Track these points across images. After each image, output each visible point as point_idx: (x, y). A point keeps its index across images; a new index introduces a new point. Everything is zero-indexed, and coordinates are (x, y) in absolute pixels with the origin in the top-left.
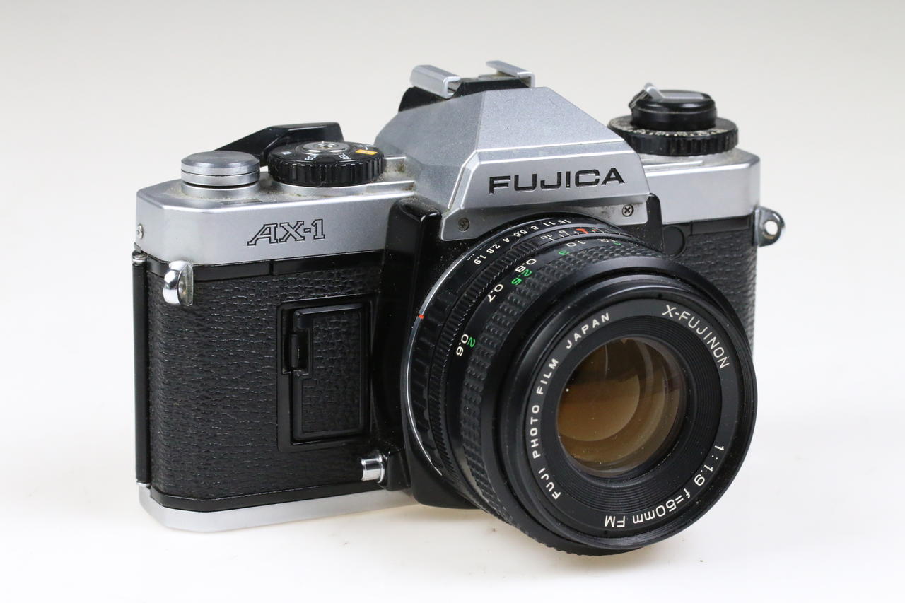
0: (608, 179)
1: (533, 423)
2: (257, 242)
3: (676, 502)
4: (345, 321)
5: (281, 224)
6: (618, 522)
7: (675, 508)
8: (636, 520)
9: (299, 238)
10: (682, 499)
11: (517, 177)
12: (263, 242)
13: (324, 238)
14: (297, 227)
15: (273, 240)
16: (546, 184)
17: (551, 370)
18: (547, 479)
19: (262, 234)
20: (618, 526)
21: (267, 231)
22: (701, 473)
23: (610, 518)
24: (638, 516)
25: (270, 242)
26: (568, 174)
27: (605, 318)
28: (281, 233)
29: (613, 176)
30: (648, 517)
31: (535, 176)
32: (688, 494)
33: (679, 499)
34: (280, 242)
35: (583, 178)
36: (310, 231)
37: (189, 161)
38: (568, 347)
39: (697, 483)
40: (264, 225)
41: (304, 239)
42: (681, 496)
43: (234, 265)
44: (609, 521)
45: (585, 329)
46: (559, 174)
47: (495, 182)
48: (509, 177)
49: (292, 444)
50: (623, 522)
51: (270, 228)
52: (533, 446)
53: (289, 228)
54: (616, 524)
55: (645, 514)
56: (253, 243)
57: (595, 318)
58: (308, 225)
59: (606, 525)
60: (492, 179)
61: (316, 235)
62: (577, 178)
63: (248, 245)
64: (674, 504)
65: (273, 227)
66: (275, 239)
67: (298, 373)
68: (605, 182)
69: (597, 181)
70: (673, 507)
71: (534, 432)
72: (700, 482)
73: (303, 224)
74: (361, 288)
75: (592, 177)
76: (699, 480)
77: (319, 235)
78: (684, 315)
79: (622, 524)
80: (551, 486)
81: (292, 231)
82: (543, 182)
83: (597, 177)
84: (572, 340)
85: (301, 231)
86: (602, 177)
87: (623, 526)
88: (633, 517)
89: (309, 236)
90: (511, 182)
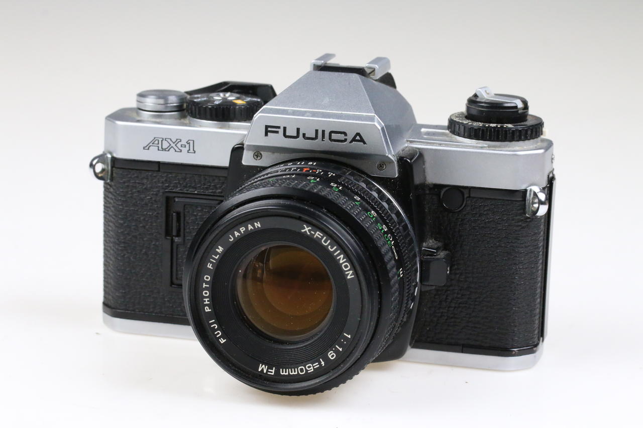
0: (354, 140)
1: (205, 287)
2: (150, 148)
3: (313, 367)
4: (206, 210)
5: (165, 139)
6: (269, 370)
7: (313, 370)
8: (283, 372)
9: (177, 150)
10: (318, 366)
11: (285, 129)
12: (154, 149)
13: (195, 153)
14: (176, 142)
15: (160, 148)
16: (306, 136)
17: (218, 253)
18: (216, 328)
19: (153, 144)
20: (269, 373)
21: (157, 142)
22: (333, 350)
23: (264, 366)
24: (284, 370)
25: (158, 150)
26: (323, 132)
27: (258, 225)
28: (165, 145)
29: (358, 138)
30: (292, 372)
31: (298, 130)
32: (323, 363)
33: (316, 365)
34: (165, 150)
35: (334, 136)
36: (185, 147)
37: (142, 95)
38: (231, 240)
39: (330, 357)
40: (155, 138)
41: (181, 151)
42: (317, 363)
43: (134, 161)
44: (262, 368)
45: (242, 229)
46: (317, 131)
47: (269, 129)
48: (279, 127)
49: (171, 286)
50: (273, 371)
51: (158, 141)
52: (205, 303)
53: (171, 143)
54: (267, 371)
55: (290, 370)
56: (147, 148)
57: (249, 224)
58: (184, 142)
59: (260, 370)
60: (267, 127)
61: (189, 150)
62: (330, 136)
63: (144, 149)
64: (312, 368)
65: (160, 140)
66: (162, 148)
67: (176, 239)
68: (351, 142)
69: (346, 140)
70: (311, 370)
71: (206, 293)
72: (333, 356)
73: (181, 141)
74: (220, 191)
75: (342, 137)
76: (331, 355)
77: (191, 150)
78: (318, 234)
79: (272, 372)
80: (218, 333)
81: (173, 145)
82: (304, 135)
83: (346, 137)
84: (233, 235)
85: (179, 145)
86: (350, 138)
87: (273, 374)
88: (281, 370)
89: (185, 150)
90: (281, 131)
